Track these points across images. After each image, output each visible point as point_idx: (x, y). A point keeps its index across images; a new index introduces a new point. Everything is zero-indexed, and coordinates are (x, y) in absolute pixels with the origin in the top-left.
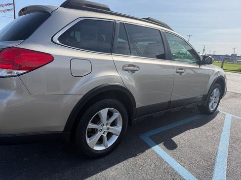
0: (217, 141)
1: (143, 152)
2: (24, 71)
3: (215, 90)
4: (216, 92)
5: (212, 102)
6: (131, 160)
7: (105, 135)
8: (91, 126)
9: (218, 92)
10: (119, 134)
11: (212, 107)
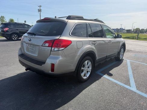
0: (127, 71)
1: (100, 78)
2: (64, 48)
3: (122, 49)
4: (122, 50)
5: (121, 55)
6: (97, 81)
7: (86, 72)
8: (82, 68)
9: (123, 50)
10: (90, 72)
11: (121, 57)
